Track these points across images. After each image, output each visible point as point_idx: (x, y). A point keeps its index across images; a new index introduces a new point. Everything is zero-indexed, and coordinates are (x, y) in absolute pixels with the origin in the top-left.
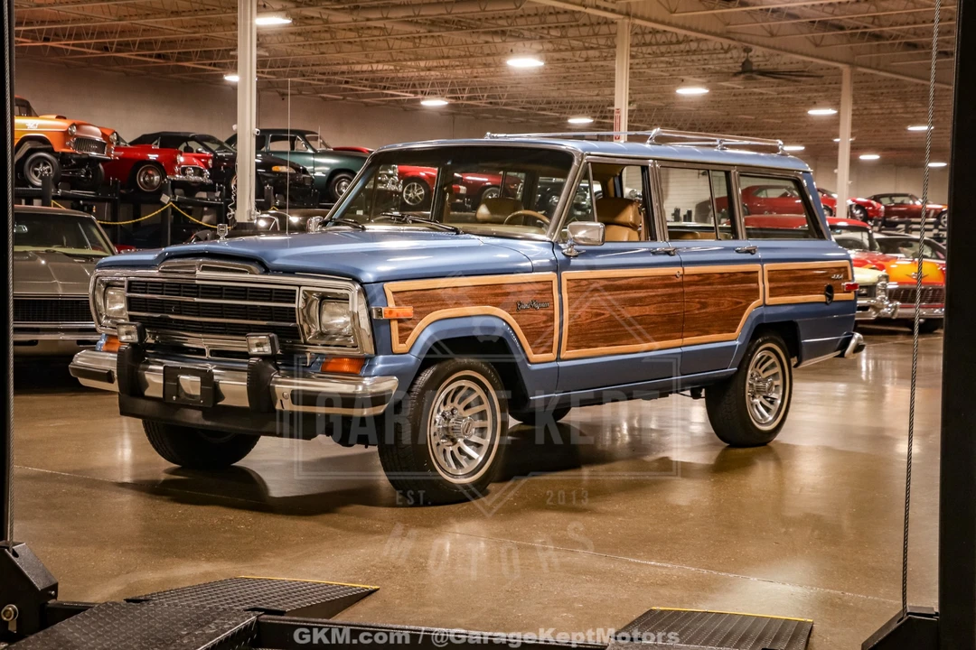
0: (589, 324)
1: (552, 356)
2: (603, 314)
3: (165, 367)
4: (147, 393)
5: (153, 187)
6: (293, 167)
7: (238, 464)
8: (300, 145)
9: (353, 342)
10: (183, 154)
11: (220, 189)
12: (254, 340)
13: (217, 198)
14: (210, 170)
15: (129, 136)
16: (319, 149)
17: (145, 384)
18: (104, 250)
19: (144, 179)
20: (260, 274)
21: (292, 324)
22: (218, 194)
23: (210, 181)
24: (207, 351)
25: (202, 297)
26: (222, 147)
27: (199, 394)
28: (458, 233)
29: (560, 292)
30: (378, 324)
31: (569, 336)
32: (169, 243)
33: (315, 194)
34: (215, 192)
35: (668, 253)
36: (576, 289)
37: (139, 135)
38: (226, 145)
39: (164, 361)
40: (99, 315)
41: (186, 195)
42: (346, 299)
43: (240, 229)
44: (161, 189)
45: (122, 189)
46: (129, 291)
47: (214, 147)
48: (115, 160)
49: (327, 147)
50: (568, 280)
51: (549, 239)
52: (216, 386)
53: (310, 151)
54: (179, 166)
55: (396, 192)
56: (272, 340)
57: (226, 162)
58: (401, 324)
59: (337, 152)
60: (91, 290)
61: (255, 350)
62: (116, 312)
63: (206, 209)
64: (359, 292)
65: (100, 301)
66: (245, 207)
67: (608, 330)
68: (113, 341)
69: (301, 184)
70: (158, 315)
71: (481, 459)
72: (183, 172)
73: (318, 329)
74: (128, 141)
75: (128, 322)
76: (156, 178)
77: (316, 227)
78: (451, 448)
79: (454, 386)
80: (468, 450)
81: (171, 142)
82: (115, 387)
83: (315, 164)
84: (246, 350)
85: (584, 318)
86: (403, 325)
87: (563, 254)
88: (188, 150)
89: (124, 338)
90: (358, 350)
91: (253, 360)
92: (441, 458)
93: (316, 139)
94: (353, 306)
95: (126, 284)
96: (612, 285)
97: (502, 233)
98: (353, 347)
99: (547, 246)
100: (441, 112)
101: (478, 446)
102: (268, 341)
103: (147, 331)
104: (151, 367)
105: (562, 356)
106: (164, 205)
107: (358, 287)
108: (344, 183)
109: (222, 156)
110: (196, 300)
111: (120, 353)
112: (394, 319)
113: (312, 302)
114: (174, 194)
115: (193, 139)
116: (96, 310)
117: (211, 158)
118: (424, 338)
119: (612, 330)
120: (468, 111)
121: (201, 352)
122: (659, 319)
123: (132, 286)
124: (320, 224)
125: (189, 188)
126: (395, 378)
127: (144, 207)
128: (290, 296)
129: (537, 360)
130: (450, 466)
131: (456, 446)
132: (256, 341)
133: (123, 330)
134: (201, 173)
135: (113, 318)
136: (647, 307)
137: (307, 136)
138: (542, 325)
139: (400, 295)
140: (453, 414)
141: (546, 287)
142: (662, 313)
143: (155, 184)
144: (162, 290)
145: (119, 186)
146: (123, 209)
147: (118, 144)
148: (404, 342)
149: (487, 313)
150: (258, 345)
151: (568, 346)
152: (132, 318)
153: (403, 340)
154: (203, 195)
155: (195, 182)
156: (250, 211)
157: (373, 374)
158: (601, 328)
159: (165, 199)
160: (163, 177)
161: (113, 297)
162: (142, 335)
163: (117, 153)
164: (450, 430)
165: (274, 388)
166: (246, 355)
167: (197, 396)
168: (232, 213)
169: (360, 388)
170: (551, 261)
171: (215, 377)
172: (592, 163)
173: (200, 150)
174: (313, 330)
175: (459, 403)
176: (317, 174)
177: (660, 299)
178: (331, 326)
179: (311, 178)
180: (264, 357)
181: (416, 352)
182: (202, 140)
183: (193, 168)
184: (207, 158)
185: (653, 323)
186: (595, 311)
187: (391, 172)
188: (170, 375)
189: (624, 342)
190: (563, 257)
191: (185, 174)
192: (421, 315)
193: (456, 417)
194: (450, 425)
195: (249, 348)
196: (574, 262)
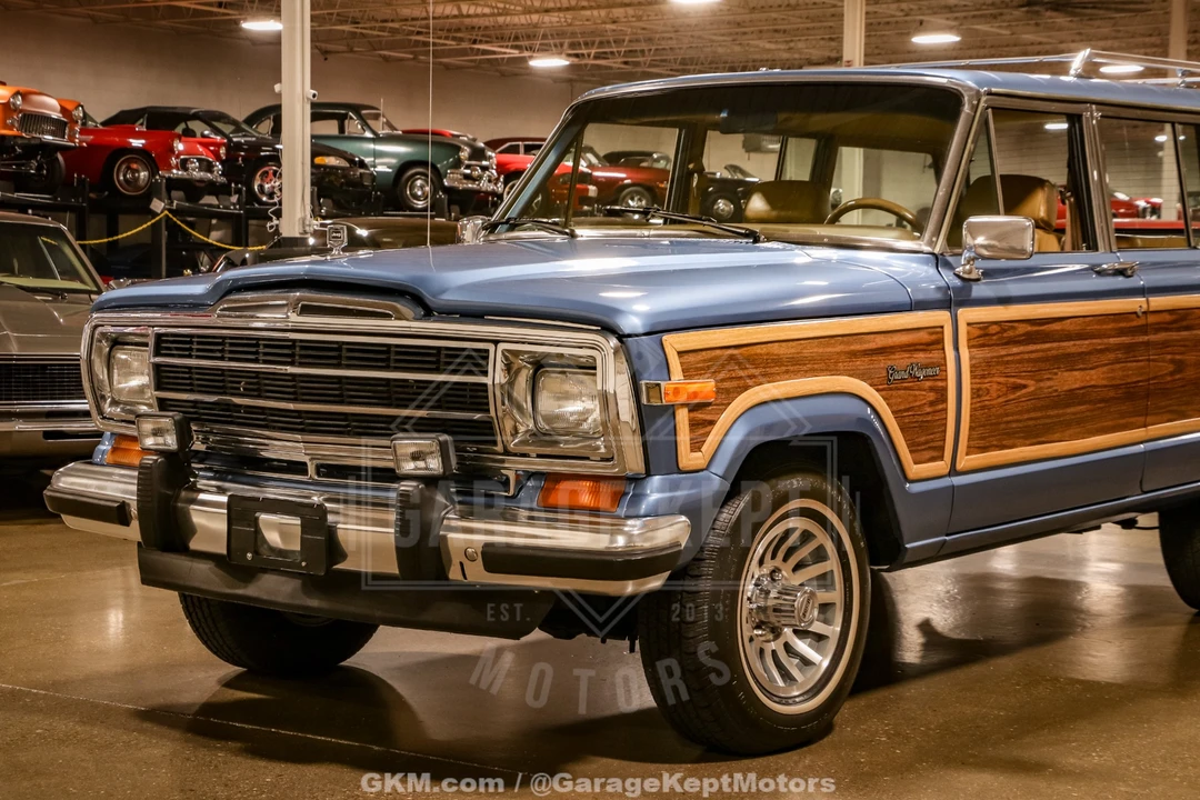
0: (1002, 405)
1: (941, 466)
2: (1025, 386)
3: (230, 497)
4: (194, 545)
5: (141, 188)
6: (345, 159)
7: (347, 663)
8: (354, 126)
9: (603, 450)
10: (183, 138)
11: (238, 191)
12: (407, 444)
13: (234, 204)
14: (222, 162)
15: (100, 112)
16: (382, 132)
17: (189, 530)
18: (83, 282)
19: (125, 176)
20: (416, 319)
21: (477, 416)
22: (234, 199)
23: (223, 180)
24: (311, 469)
25: (302, 365)
26: (238, 129)
27: (298, 548)
28: (756, 240)
29: (956, 348)
30: (650, 415)
31: (971, 428)
32: (164, 273)
33: (377, 198)
34: (230, 195)
35: (1121, 272)
36: (981, 341)
37: (113, 112)
38: (244, 126)
39: (227, 485)
40: (99, 399)
41: (188, 199)
42: (589, 368)
43: (291, 247)
44: (151, 191)
45: (91, 191)
46: (157, 353)
47: (227, 129)
48: (81, 147)
49: (393, 128)
50: (969, 324)
51: (927, 249)
52: (331, 533)
53: (368, 134)
54: (177, 157)
55: (494, 194)
56: (443, 447)
57: (243, 150)
58: (692, 415)
59: (409, 137)
60: (83, 352)
61: (409, 467)
62: (132, 391)
63: (214, 221)
64: (616, 352)
65: (101, 371)
66: (296, 213)
67: (1033, 415)
68: (124, 445)
69: (358, 183)
70: (213, 398)
71: (826, 664)
72: (184, 165)
73: (531, 425)
74: (100, 119)
75: (155, 410)
76: (143, 174)
77: (476, 235)
78: (773, 645)
79: (778, 530)
80: (802, 646)
81: (163, 121)
82: (133, 532)
83: (377, 154)
84: (391, 465)
85: (995, 395)
86: (699, 415)
87: (958, 276)
88: (189, 133)
89: (149, 442)
90: (613, 466)
91: (407, 486)
92: (757, 666)
93: (376, 117)
94: (604, 381)
95: (151, 342)
96: (1037, 332)
97: (839, 238)
98: (603, 460)
99: (926, 262)
100: (553, 77)
101: (820, 638)
102: (435, 447)
103: (194, 428)
104: (202, 496)
105: (960, 466)
106: (155, 214)
107: (614, 342)
108: (419, 183)
109: (239, 143)
110: (291, 370)
111: (144, 470)
112: (683, 405)
113: (518, 371)
114: (170, 198)
115: (196, 117)
116: (93, 388)
117: (224, 144)
118: (735, 438)
119: (1039, 414)
120: (593, 76)
121: (299, 468)
122: (1112, 394)
123: (162, 344)
124: (485, 228)
125: (192, 189)
126: (683, 518)
127: (123, 219)
128: (478, 361)
129: (921, 473)
130: (772, 680)
131: (781, 641)
132: (413, 449)
133: (148, 426)
134: (209, 167)
135: (126, 403)
136: (1093, 372)
137: (364, 112)
138: (928, 410)
139: (691, 358)
140: (773, 580)
141: (934, 337)
142: (1114, 383)
143: (141, 183)
144: (222, 351)
145: (87, 186)
146: (95, 222)
147: (84, 124)
148: (699, 450)
149: (838, 389)
150: (415, 457)
151: (968, 447)
152: (163, 404)
153: (696, 446)
154: (210, 200)
155: (201, 181)
156: (304, 220)
157: (642, 512)
158: (1020, 412)
159: (158, 205)
160: (153, 173)
161: (125, 364)
162: (184, 435)
163: (84, 137)
164: (770, 612)
165: (445, 537)
166: (388, 475)
167: (293, 552)
168: (275, 222)
169: (621, 541)
170: (939, 289)
171: (331, 518)
172: (993, 108)
173: (206, 132)
174: (522, 429)
175: (785, 559)
176: (380, 169)
177: (1111, 356)
178: (558, 417)
179: (372, 174)
180: (430, 481)
181: (719, 467)
182: (210, 118)
183: (199, 160)
184: (218, 145)
185: (1102, 401)
186: (1012, 380)
187: (484, 163)
188: (241, 514)
189: (1057, 436)
190: (958, 282)
191: (186, 169)
192: (726, 395)
193: (779, 587)
194: (771, 603)
195: (397, 461)
196: (979, 291)
